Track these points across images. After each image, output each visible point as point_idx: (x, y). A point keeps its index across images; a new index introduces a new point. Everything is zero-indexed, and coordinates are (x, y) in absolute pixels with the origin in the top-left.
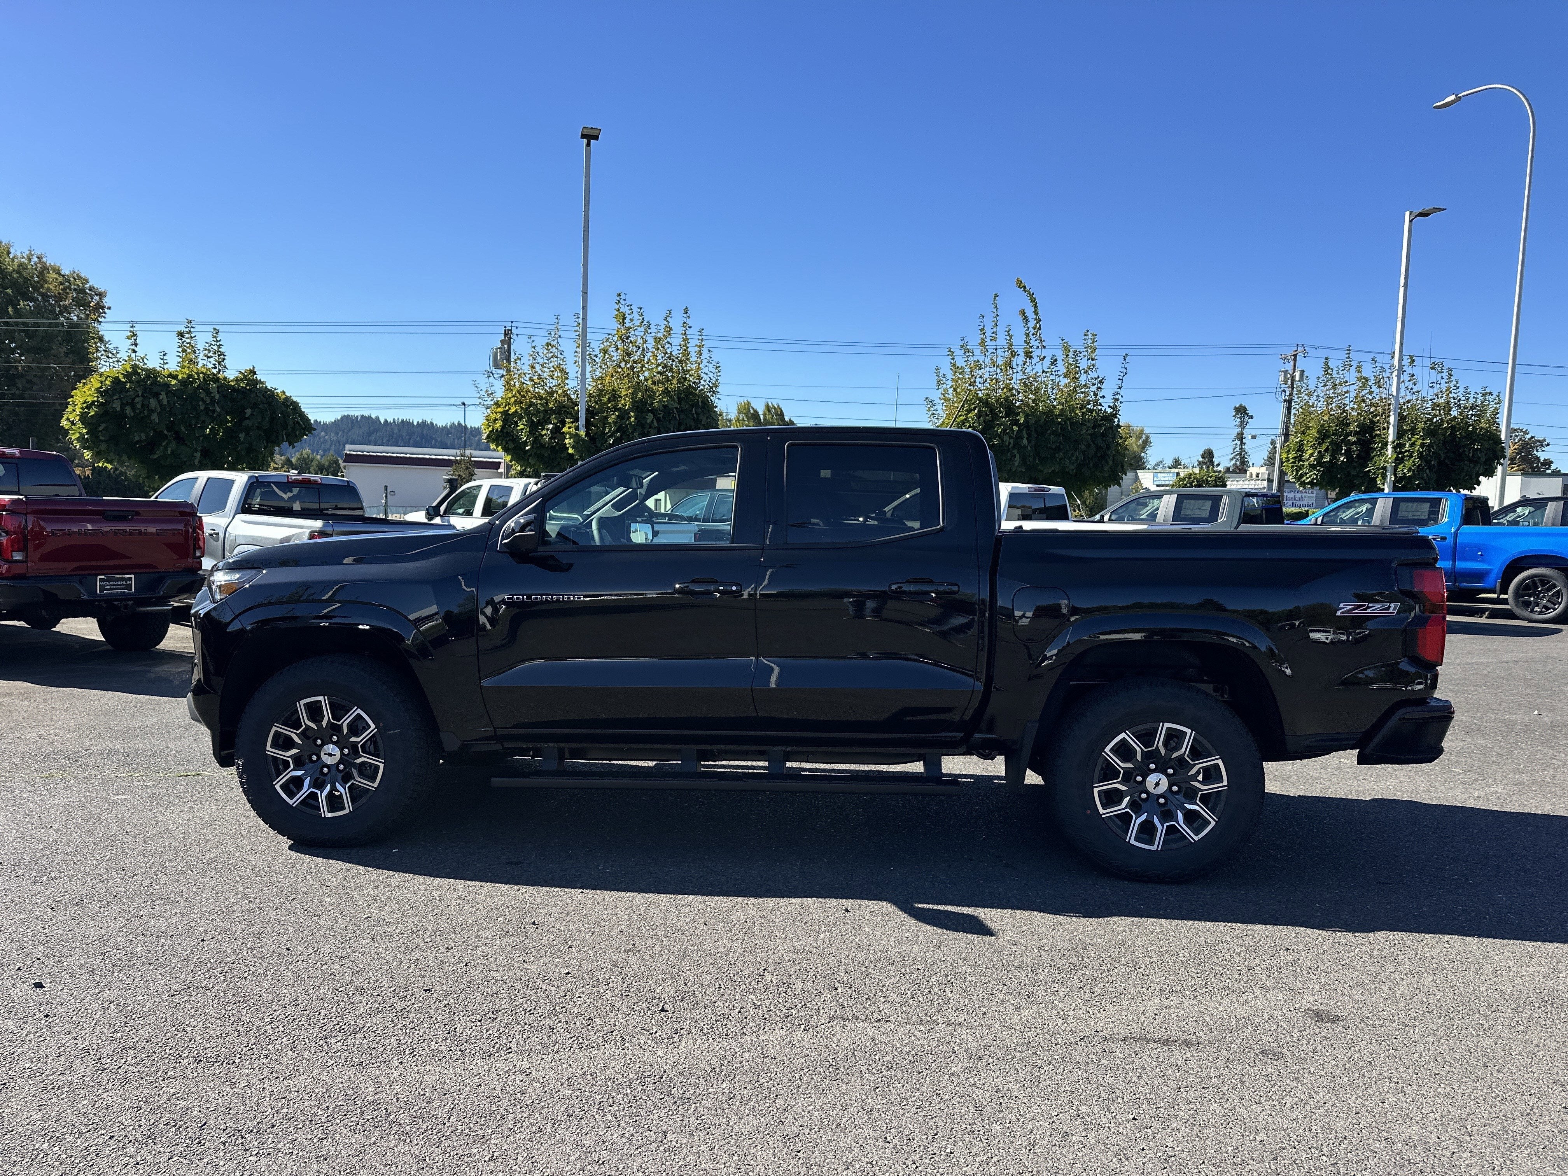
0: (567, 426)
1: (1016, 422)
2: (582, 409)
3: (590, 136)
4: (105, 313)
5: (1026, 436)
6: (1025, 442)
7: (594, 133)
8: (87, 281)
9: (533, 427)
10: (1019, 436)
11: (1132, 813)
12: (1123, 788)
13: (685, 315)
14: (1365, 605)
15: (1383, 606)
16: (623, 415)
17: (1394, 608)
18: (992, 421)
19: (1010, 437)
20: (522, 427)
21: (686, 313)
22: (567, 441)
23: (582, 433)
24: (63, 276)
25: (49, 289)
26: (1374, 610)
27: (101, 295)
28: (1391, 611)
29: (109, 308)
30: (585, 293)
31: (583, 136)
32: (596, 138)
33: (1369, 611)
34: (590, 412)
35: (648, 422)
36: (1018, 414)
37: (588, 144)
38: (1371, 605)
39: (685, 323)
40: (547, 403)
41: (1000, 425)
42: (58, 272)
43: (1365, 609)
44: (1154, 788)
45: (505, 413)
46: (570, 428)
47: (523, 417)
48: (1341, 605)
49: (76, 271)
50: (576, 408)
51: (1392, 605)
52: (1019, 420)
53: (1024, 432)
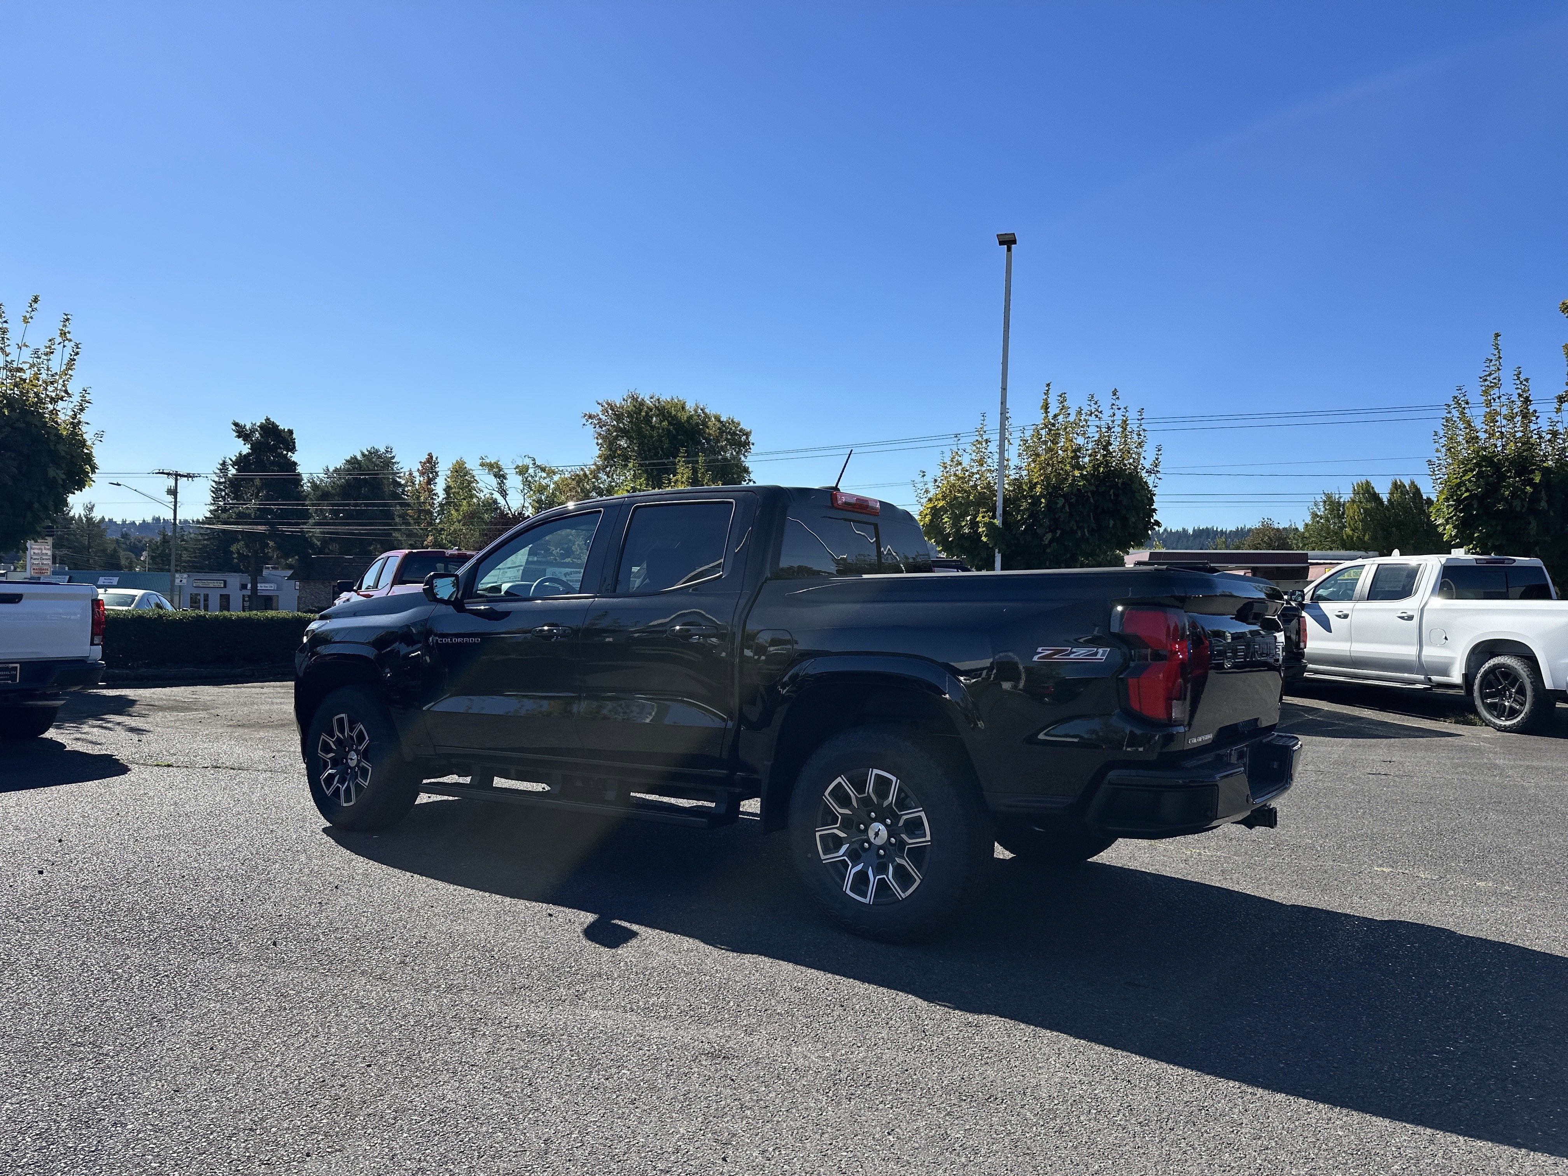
0: (981, 515)
1: (1530, 482)
2: (999, 501)
3: (1008, 241)
4: (750, 449)
5: (1545, 498)
6: (1544, 504)
7: (1011, 238)
8: (739, 424)
9: (956, 520)
10: (1534, 498)
11: (849, 862)
12: (842, 835)
13: (1114, 397)
14: (1068, 650)
15: (1089, 651)
16: (1036, 500)
17: (1102, 654)
18: (1499, 482)
19: (1523, 500)
20: (946, 519)
21: (1115, 394)
22: (980, 530)
23: (997, 522)
24: (722, 422)
25: (710, 434)
26: (1079, 655)
27: (747, 435)
28: (1099, 656)
29: (753, 444)
30: (1004, 389)
31: (1001, 243)
32: (1014, 242)
33: (1072, 656)
34: (1006, 501)
35: (1059, 506)
36: (1533, 471)
37: (1009, 249)
38: (1074, 650)
39: (1113, 404)
40: (968, 497)
41: (1507, 487)
42: (718, 419)
43: (1068, 655)
44: (875, 839)
45: (934, 508)
46: (983, 517)
47: (948, 511)
48: (1039, 650)
49: (731, 417)
50: (995, 498)
51: (1101, 651)
52: (1533, 479)
53: (1543, 492)
